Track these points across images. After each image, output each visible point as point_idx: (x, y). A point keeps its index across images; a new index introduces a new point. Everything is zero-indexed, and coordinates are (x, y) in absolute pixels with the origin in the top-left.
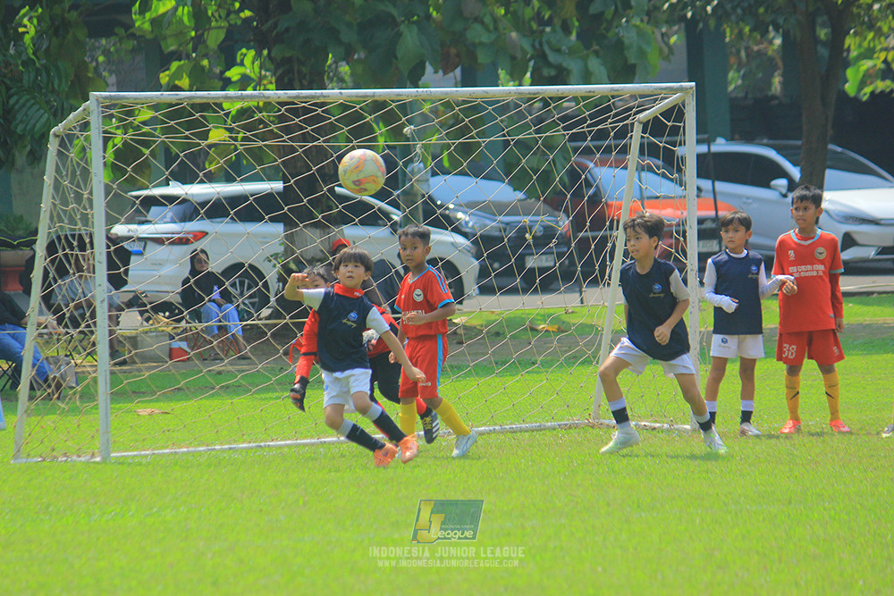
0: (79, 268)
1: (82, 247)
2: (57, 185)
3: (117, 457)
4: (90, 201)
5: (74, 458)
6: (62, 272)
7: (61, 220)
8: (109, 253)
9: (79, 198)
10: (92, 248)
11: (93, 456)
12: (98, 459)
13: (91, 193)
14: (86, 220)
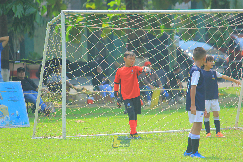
0: (57, 71)
1: (58, 64)
2: (49, 42)
3: (68, 137)
4: (61, 48)
5: (53, 137)
6: (50, 72)
7: (51, 55)
8: (67, 66)
9: (57, 47)
10: (61, 64)
11: (60, 137)
12: (62, 138)
13: (61, 45)
14: (59, 54)
